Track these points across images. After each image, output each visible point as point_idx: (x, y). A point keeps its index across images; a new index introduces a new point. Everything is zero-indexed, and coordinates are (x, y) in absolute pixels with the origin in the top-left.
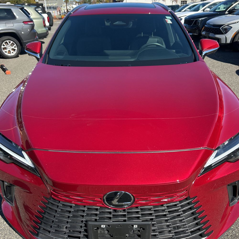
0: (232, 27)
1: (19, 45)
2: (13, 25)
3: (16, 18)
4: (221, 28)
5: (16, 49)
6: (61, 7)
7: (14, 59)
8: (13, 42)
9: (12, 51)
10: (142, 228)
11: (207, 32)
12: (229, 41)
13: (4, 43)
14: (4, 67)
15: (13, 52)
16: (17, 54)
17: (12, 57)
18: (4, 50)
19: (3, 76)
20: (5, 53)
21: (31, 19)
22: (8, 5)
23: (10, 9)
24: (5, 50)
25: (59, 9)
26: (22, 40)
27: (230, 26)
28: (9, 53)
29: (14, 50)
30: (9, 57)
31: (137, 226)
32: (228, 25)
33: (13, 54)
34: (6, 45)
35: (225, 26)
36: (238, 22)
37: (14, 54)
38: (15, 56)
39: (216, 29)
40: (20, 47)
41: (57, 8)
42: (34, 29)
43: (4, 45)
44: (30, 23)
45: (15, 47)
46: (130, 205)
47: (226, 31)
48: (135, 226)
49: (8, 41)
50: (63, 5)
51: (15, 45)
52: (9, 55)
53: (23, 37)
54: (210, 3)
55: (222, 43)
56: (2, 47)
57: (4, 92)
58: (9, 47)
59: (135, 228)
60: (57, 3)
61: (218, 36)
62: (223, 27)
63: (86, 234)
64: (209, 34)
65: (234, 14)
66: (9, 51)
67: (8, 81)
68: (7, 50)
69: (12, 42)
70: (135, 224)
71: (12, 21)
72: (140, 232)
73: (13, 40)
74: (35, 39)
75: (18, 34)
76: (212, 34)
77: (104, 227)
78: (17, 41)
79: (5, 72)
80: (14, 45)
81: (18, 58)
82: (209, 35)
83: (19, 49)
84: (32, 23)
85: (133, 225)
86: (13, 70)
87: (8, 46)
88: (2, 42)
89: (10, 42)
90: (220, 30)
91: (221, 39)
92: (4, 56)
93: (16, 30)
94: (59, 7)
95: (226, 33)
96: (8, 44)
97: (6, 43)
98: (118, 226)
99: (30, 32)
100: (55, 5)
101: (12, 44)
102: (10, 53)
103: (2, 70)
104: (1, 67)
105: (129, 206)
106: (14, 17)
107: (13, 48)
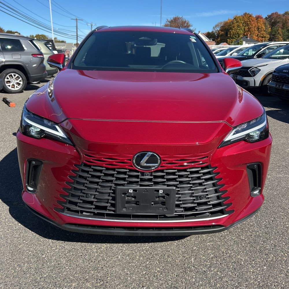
0: (260, 70)
1: (25, 79)
2: (20, 57)
3: (25, 50)
4: (249, 71)
5: (21, 83)
6: (71, 51)
7: (18, 94)
8: (19, 76)
9: (16, 85)
10: (167, 194)
11: (235, 74)
12: (257, 84)
13: (8, 76)
14: (7, 100)
15: (18, 86)
16: (21, 89)
17: (16, 92)
18: (7, 84)
19: (6, 108)
20: (8, 87)
21: (41, 52)
22: (17, 36)
23: (19, 40)
24: (9, 83)
25: (68, 52)
26: (29, 74)
27: (259, 69)
28: (12, 87)
29: (19, 84)
30: (13, 92)
31: (162, 191)
32: (256, 67)
33: (17, 88)
34: (10, 78)
35: (253, 68)
36: (266, 65)
37: (19, 88)
38: (19, 91)
39: (244, 71)
40: (26, 82)
41: (65, 52)
42: (43, 63)
43: (8, 78)
44: (40, 56)
45: (20, 81)
46: (157, 168)
47: (254, 73)
48: (161, 192)
49: (12, 74)
50: (73, 48)
51: (21, 79)
52: (13, 89)
53: (30, 71)
54: (237, 48)
55: (250, 86)
56: (6, 80)
57: (9, 122)
58: (13, 81)
59: (161, 193)
60: (66, 46)
61: (246, 79)
62: (251, 69)
63: (113, 202)
64: (237, 76)
65: (263, 58)
66: (13, 85)
67: (12, 113)
68: (11, 84)
69: (17, 75)
70: (161, 189)
71: (20, 53)
72: (164, 198)
73: (19, 73)
74: (43, 73)
75: (25, 66)
76: (240, 76)
77: (132, 192)
78: (23, 74)
79: (8, 105)
80: (19, 78)
81: (22, 93)
82: (237, 78)
83: (25, 84)
84: (42, 56)
85: (159, 189)
86: (18, 103)
87: (12, 79)
88: (6, 74)
89: (15, 75)
90: (248, 72)
91: (249, 81)
92: (7, 90)
93: (23, 62)
94: (68, 50)
95: (254, 75)
96: (13, 78)
97: (11, 76)
98: (145, 191)
99: (39, 66)
100: (63, 48)
101: (17, 78)
102: (14, 88)
103: (4, 103)
104: (3, 101)
105: (155, 169)
106: (22, 49)
107: (18, 81)
